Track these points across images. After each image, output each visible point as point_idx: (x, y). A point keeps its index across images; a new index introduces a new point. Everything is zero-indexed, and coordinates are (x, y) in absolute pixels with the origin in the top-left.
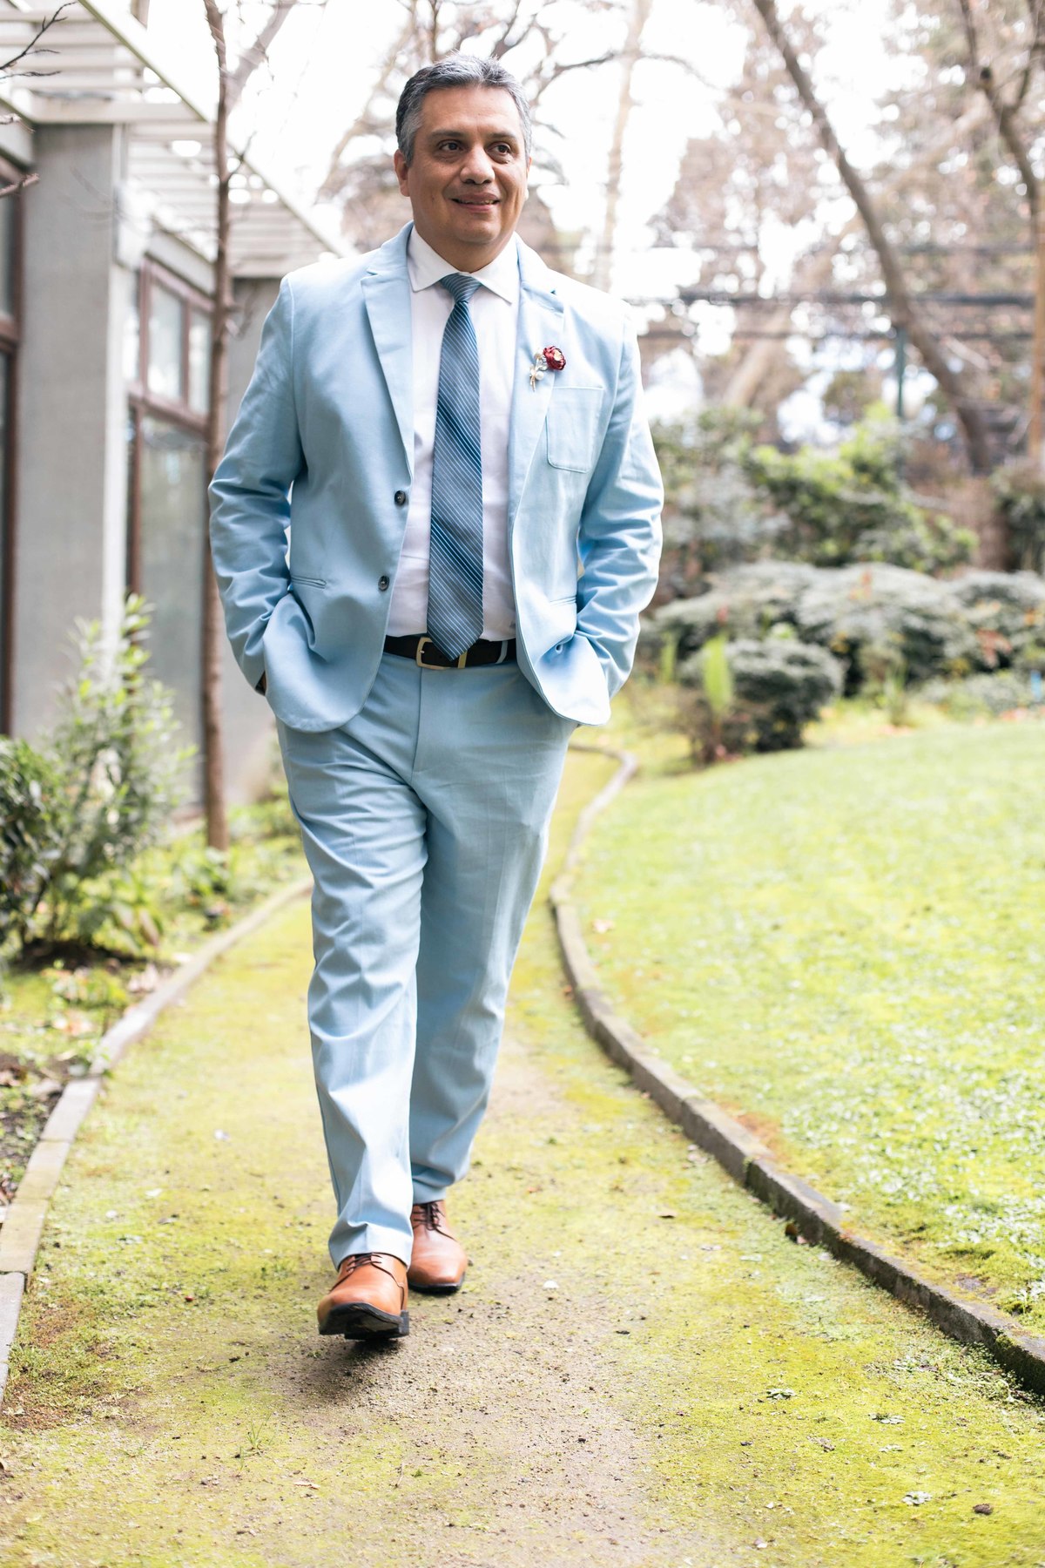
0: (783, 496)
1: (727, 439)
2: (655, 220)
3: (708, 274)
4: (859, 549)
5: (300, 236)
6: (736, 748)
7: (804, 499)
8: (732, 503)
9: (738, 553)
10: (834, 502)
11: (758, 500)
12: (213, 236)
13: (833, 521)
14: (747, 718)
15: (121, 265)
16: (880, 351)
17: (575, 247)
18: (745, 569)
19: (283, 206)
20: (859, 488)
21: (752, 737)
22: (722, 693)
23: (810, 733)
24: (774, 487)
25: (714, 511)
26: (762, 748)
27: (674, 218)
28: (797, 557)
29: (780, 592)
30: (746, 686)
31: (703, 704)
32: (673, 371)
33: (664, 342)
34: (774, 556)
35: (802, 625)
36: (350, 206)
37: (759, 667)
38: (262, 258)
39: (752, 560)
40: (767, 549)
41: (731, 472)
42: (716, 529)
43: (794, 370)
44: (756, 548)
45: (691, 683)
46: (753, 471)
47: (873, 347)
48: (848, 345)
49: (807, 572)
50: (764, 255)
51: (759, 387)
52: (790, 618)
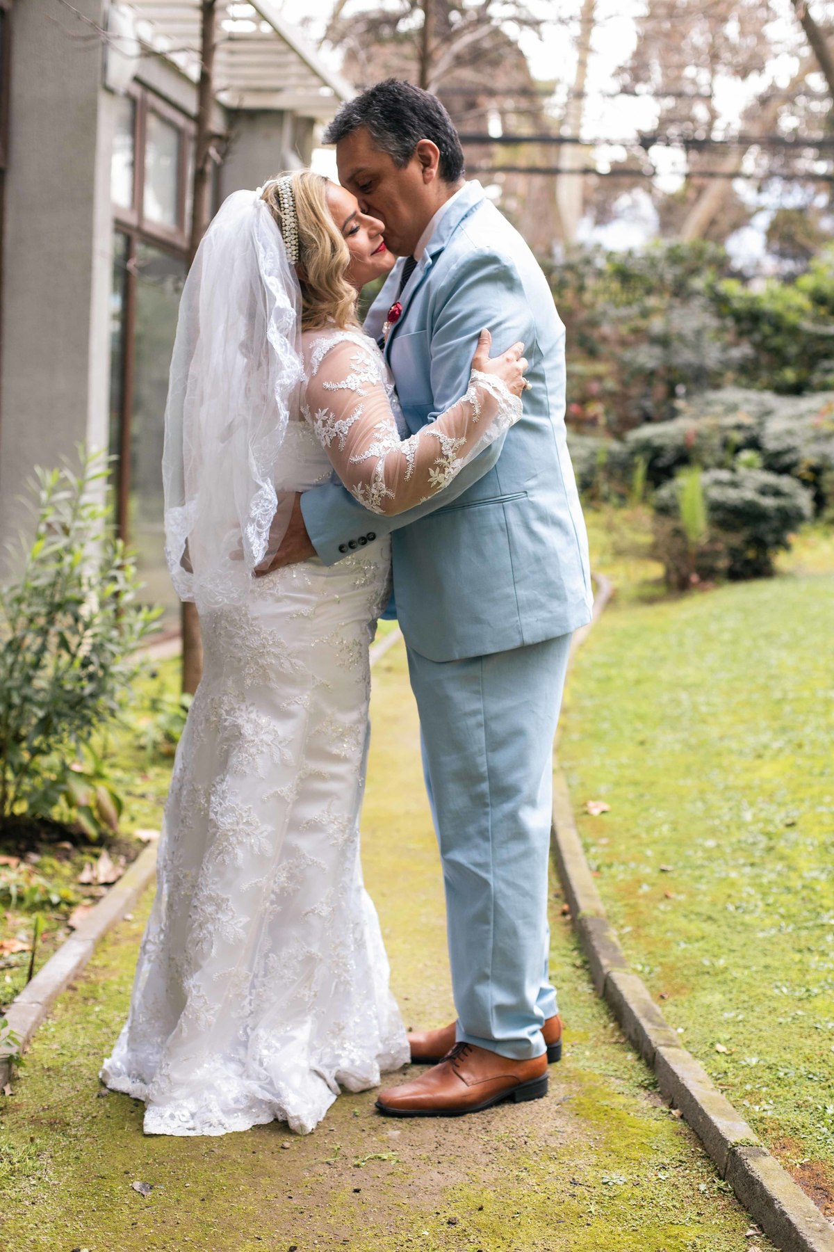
0: (746, 325)
1: (694, 272)
2: (621, 70)
3: (665, 121)
4: (816, 378)
5: (296, 69)
6: (709, 575)
7: (766, 329)
8: (699, 333)
9: (702, 379)
10: (794, 331)
11: (722, 330)
12: (196, 57)
13: (793, 350)
14: (720, 546)
15: (110, 91)
16: (817, 193)
17: (550, 93)
18: (711, 395)
19: (279, 37)
20: (817, 319)
21: (723, 563)
22: (697, 522)
23: (781, 560)
24: (738, 317)
25: (681, 338)
26: (735, 575)
27: (637, 71)
28: (758, 384)
29: (744, 418)
30: (720, 515)
31: (678, 533)
32: (635, 205)
33: (626, 180)
34: (737, 384)
35: (767, 450)
36: (351, 56)
37: (732, 496)
38: (258, 91)
39: (717, 387)
40: (730, 375)
41: (697, 303)
42: (686, 356)
43: (741, 207)
44: (720, 374)
45: (666, 510)
46: (719, 302)
47: (811, 188)
48: (788, 187)
49: (770, 399)
50: (716, 103)
51: (712, 222)
52: (754, 444)
